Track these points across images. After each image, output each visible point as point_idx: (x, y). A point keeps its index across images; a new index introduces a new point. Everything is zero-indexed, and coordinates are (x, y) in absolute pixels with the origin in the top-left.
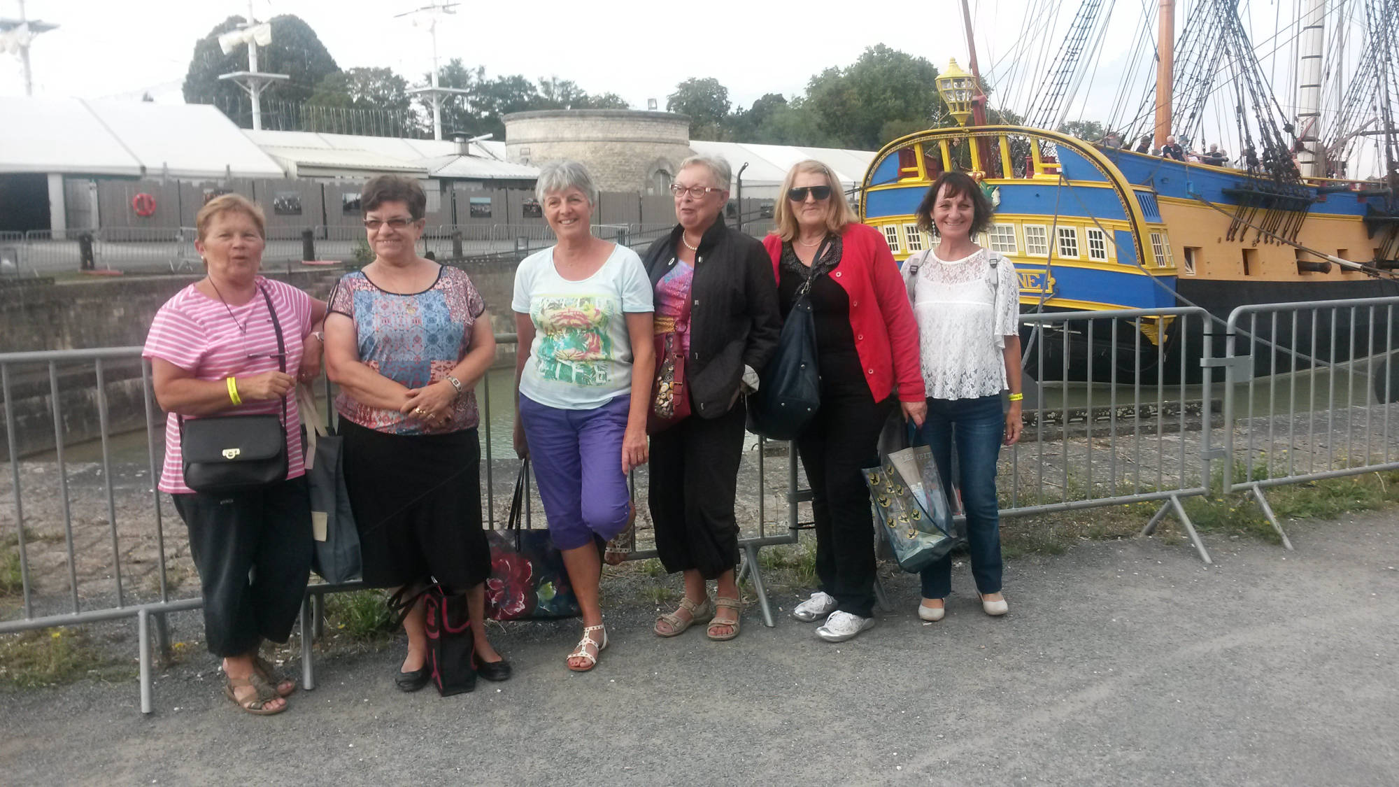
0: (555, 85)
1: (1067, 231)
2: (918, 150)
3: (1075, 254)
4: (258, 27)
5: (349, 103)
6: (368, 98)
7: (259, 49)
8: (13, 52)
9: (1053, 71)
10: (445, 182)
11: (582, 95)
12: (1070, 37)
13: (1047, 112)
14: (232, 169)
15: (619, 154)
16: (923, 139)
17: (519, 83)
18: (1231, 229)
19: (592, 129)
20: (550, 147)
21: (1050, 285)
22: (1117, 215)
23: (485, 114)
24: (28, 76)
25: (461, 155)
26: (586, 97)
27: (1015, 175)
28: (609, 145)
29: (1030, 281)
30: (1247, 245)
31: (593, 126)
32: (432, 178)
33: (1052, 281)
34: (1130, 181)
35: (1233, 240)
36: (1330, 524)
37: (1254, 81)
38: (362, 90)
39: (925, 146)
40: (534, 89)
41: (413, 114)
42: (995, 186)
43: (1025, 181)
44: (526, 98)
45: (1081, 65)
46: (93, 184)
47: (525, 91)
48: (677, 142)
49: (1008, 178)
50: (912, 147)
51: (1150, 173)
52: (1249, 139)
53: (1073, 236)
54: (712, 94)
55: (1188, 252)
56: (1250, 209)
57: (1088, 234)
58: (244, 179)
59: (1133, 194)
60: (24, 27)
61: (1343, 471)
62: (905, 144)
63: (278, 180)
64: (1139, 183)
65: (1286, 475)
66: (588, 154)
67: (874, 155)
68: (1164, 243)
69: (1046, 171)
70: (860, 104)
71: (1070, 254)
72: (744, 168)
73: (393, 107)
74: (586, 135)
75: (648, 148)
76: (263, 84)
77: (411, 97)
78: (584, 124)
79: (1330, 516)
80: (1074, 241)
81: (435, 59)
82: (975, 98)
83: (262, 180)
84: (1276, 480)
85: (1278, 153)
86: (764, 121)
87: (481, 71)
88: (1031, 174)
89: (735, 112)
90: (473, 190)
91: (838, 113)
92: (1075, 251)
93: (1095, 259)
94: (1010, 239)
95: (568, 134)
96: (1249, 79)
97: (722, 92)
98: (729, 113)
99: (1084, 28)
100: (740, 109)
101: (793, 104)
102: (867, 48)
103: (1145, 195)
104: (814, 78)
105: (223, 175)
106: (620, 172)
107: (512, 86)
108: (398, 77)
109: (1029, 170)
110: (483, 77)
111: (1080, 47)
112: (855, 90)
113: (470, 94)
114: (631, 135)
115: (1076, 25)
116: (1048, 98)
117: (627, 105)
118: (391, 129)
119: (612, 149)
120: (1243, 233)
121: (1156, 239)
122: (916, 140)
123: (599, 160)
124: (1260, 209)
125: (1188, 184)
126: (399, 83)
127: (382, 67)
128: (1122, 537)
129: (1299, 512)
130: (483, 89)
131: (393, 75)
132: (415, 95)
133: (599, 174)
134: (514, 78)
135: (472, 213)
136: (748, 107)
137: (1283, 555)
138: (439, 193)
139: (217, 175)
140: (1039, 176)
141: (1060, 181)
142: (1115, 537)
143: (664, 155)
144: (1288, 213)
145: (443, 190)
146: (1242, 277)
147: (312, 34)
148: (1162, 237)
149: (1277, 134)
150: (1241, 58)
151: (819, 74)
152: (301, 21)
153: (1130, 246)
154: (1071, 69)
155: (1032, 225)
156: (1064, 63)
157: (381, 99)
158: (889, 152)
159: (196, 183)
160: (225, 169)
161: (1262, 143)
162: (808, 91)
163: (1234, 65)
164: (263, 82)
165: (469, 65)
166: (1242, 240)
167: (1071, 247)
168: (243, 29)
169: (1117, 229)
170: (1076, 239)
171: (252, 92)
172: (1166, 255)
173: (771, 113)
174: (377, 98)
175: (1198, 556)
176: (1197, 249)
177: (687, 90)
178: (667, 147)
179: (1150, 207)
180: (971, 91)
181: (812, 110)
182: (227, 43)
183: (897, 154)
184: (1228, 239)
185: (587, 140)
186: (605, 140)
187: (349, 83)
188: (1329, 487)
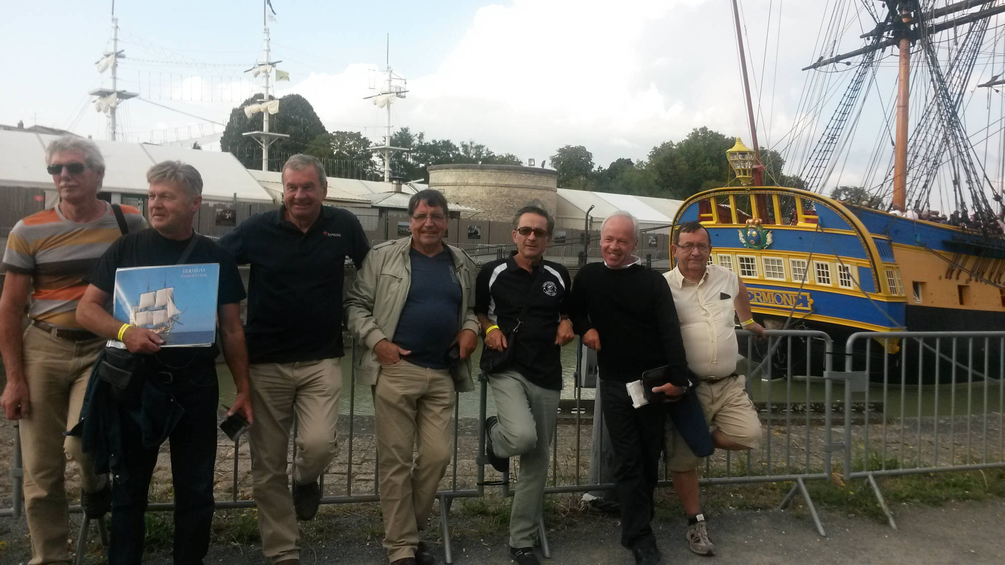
0: (472, 147)
1: (822, 265)
2: (713, 202)
3: (829, 282)
4: (271, 102)
5: (331, 155)
6: (344, 152)
7: (271, 117)
8: (105, 112)
9: (818, 150)
10: (383, 210)
11: (491, 155)
12: (830, 127)
13: (813, 179)
14: (237, 196)
15: (507, 196)
16: (717, 194)
17: (447, 145)
18: (949, 270)
19: (488, 178)
20: (458, 189)
21: (809, 304)
22: (860, 255)
23: (422, 165)
24: (114, 127)
25: (395, 192)
26: (494, 156)
27: (784, 223)
28: (500, 189)
29: (794, 300)
30: (962, 282)
31: (489, 175)
32: (373, 207)
33: (811, 301)
34: (871, 231)
35: (950, 278)
36: (935, 509)
37: (968, 162)
38: (340, 146)
39: (719, 199)
40: (457, 149)
41: (373, 164)
42: (769, 230)
43: (790, 227)
44: (451, 155)
45: (838, 147)
46: (141, 202)
47: (451, 151)
48: (547, 189)
49: (778, 224)
50: (709, 199)
51: (887, 226)
52: (963, 204)
53: (827, 269)
54: (581, 157)
55: (916, 285)
56: (964, 256)
57: (838, 268)
58: (245, 203)
59: (872, 240)
60: (114, 96)
61: (963, 466)
62: (704, 197)
63: (268, 205)
64: (878, 233)
65: (915, 466)
66: (484, 195)
67: (682, 203)
68: (896, 278)
69: (807, 220)
70: (687, 167)
71: (824, 282)
72: (591, 209)
73: (360, 158)
74: (483, 182)
75: (526, 192)
76: (271, 141)
77: (373, 152)
78: (483, 174)
79: (937, 503)
80: (827, 273)
81: (389, 127)
82: (755, 166)
83: (257, 204)
84: (906, 470)
85: (986, 216)
86: (617, 177)
87: (421, 136)
88: (796, 223)
89: (597, 170)
90: (401, 216)
91: (671, 174)
92: (828, 279)
93: (844, 287)
94: (780, 269)
95: (471, 181)
96: (963, 161)
97: (589, 156)
98: (593, 170)
99: (841, 121)
100: (600, 168)
101: (638, 166)
102: (694, 129)
103: (883, 241)
104: (655, 148)
105: (232, 200)
106: (506, 208)
107: (442, 147)
108: (365, 138)
109: (794, 219)
110: (422, 140)
111: (838, 134)
112: (683, 158)
113: (413, 151)
114: (515, 183)
115: (835, 118)
116: (814, 169)
117: (521, 162)
118: (355, 173)
119: (501, 192)
120: (959, 274)
121: (890, 274)
122: (712, 194)
123: (491, 200)
124: (971, 257)
125: (916, 235)
126: (366, 142)
127: (355, 132)
128: (761, 509)
129: (912, 498)
130: (422, 148)
131: (362, 137)
132: (375, 151)
133: (491, 209)
134: (444, 142)
135: (399, 232)
136: (606, 167)
137: (886, 533)
138: (378, 218)
139: (227, 199)
140: (801, 224)
141: (817, 228)
142: (755, 509)
143: (538, 197)
144: (993, 260)
145: (380, 216)
146: (958, 306)
147: (311, 108)
148: (895, 273)
149: (985, 201)
150: (957, 145)
151: (659, 146)
152: (304, 99)
153: (869, 279)
154: (831, 149)
155: (797, 260)
156: (826, 145)
157: (352, 153)
158: (692, 202)
159: (211, 204)
160: (233, 196)
161: (973, 208)
162: (650, 157)
163: (952, 149)
164: (271, 138)
165: (413, 132)
166: (957, 278)
167: (826, 277)
168: (261, 103)
169: (860, 265)
170: (829, 271)
171: (264, 145)
172: (898, 286)
173: (622, 172)
174: (349, 152)
175: (816, 530)
176: (923, 283)
177: (564, 153)
178: (540, 192)
179: (886, 251)
180: (752, 161)
181: (651, 171)
182: (249, 111)
183: (697, 205)
184: (946, 277)
185: (483, 186)
186: (496, 186)
187: (331, 141)
188: (944, 479)
